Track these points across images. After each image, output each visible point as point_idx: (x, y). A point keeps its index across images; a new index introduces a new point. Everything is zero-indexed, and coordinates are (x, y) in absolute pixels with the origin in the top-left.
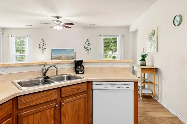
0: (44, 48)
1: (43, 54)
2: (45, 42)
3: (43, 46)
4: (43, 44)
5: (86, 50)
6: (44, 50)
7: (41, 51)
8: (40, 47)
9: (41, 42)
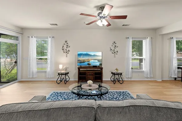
1: (67, 56)
2: (69, 44)
3: (67, 48)
4: (67, 46)
5: (112, 53)
6: (67, 52)
7: (65, 54)
8: (63, 49)
9: (64, 44)
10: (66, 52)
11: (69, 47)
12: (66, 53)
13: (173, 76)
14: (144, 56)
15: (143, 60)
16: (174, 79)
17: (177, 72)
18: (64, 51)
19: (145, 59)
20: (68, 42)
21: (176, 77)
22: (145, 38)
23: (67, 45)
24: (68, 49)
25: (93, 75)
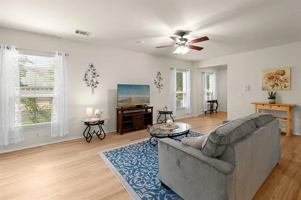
0: (95, 81)
1: (93, 92)
2: (98, 71)
3: (94, 77)
4: (94, 74)
5: (157, 87)
6: (95, 86)
7: (90, 88)
8: (86, 80)
9: (89, 70)
10: (93, 85)
11: (98, 76)
12: (93, 87)
13: (205, 110)
14: (184, 91)
15: (184, 95)
16: (204, 113)
17: (207, 106)
18: (88, 83)
19: (185, 94)
20: (96, 67)
21: (207, 110)
22: (185, 71)
23: (94, 72)
24: (95, 80)
25: (141, 118)
